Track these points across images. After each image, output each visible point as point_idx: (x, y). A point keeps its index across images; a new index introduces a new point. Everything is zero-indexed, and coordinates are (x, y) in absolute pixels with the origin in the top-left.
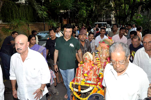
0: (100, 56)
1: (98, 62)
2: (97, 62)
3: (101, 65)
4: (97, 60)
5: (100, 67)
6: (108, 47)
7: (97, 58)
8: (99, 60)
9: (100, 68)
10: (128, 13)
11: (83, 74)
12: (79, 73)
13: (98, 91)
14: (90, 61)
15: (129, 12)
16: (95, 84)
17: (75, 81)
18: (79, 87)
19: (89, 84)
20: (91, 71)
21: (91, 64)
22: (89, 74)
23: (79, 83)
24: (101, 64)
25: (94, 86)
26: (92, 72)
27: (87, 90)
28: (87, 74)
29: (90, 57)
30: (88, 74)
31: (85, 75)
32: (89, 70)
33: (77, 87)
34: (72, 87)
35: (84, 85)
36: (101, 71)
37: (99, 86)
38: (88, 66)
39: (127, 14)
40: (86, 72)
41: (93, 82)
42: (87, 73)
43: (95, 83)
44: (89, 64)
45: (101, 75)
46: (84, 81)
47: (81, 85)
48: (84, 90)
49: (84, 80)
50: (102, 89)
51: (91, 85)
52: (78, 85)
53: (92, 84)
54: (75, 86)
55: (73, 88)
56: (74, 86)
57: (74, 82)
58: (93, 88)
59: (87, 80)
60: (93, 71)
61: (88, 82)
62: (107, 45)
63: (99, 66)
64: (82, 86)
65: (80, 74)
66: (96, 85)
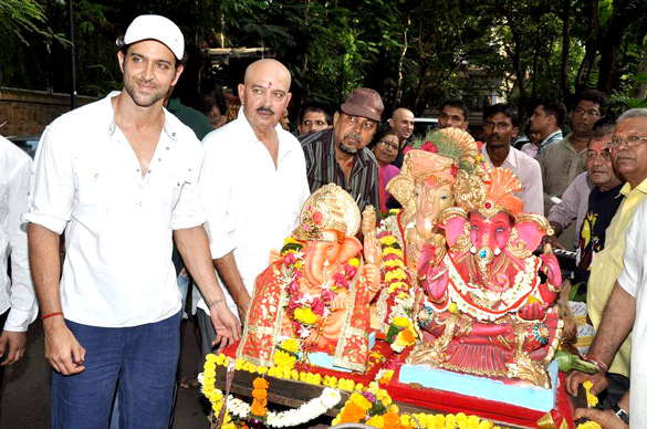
0: (402, 231)
1: (392, 256)
2: (385, 258)
3: (405, 276)
4: (384, 246)
5: (399, 285)
6: (451, 178)
7: (389, 240)
8: (396, 246)
9: (402, 294)
10: (581, 82)
11: (290, 310)
12: (268, 305)
13: (372, 415)
14: (341, 239)
15: (586, 79)
16: (356, 377)
17: (240, 351)
18: (260, 390)
19: (323, 372)
20: (342, 294)
21: (343, 259)
22: (326, 311)
23: (260, 366)
24: (407, 273)
25: (350, 390)
26: (345, 299)
27: (304, 407)
28: (313, 309)
29: (342, 211)
30: (321, 313)
31: (305, 315)
32: (328, 285)
33: (244, 391)
34: (217, 385)
35: (287, 377)
36: (402, 311)
37: (382, 386)
38: (327, 263)
39: (573, 90)
40: (309, 296)
41: (346, 358)
42: (316, 307)
43: (361, 368)
44: (332, 253)
45: (403, 329)
46: (291, 354)
47: (270, 374)
48: (288, 408)
49: (295, 345)
50: (395, 408)
51: (334, 379)
52: (256, 375)
53: (339, 375)
54: (234, 381)
55: (224, 393)
56: (229, 383)
57: (234, 357)
58: (345, 396)
59: (312, 347)
60: (353, 296)
61: (318, 359)
62: (451, 162)
63: (395, 280)
64: (275, 384)
65: (273, 309)
66: (364, 379)
